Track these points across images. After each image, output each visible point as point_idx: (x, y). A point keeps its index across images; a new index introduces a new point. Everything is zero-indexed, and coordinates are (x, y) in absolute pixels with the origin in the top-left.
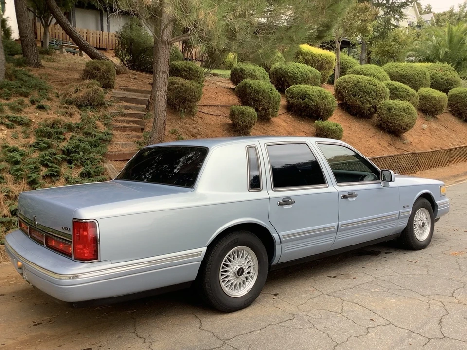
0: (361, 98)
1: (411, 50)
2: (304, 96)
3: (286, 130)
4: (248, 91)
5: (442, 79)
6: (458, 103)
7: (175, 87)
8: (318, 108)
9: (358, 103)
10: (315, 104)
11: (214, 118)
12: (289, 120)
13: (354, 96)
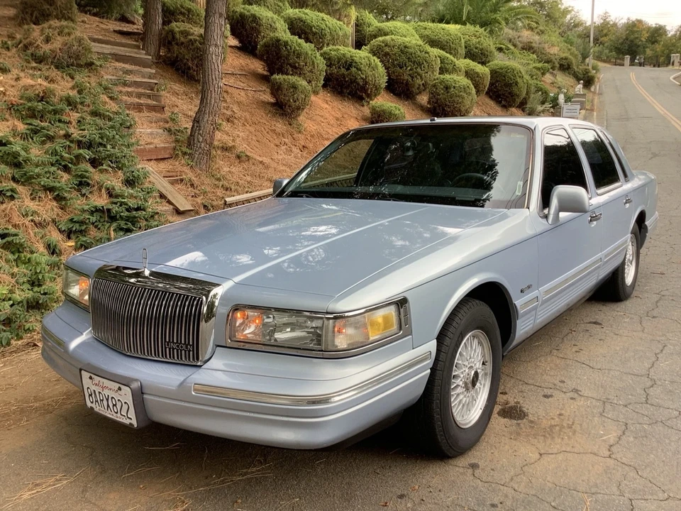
0: (410, 70)
2: (349, 64)
3: (333, 116)
4: (284, 52)
5: (476, 48)
6: (497, 81)
7: (191, 40)
8: (366, 83)
9: (406, 78)
10: (364, 77)
11: (243, 93)
12: (328, 99)
13: (401, 68)
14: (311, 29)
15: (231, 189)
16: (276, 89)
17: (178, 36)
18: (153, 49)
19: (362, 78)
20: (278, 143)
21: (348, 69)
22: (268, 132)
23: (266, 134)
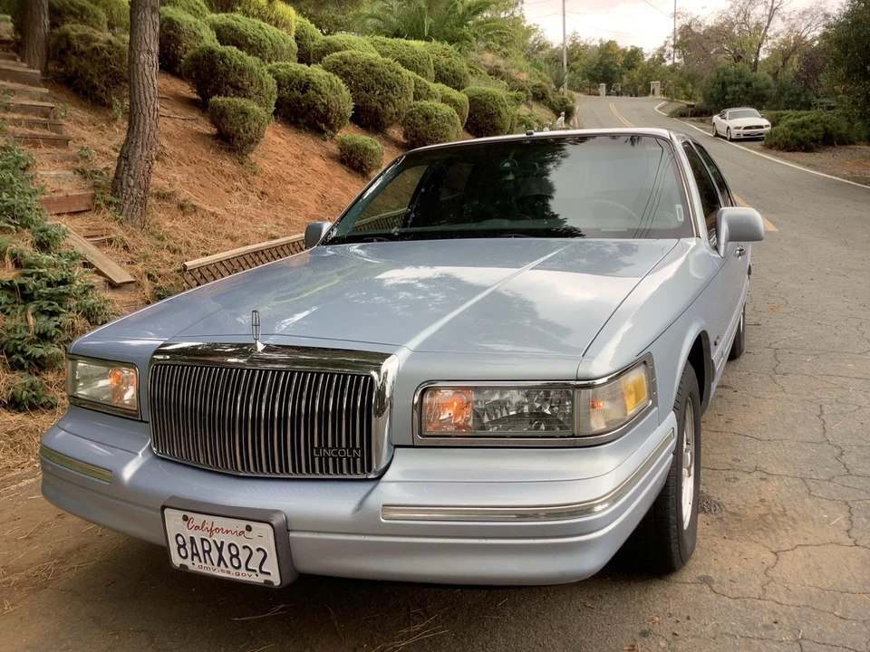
0: (380, 94)
1: (372, 16)
2: (305, 85)
3: (290, 152)
4: (221, 67)
5: (447, 70)
6: (476, 111)
8: (328, 110)
9: (374, 104)
10: (326, 102)
11: (170, 123)
12: (280, 131)
13: (367, 92)
14: (246, 40)
15: (180, 252)
16: (217, 117)
17: (75, 42)
18: (38, 61)
19: (323, 104)
20: (230, 189)
21: (303, 92)
22: (213, 174)
23: (212, 176)
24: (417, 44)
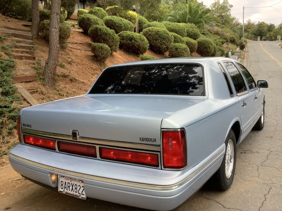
0: (160, 41)
1: (170, 16)
2: (131, 39)
3: (123, 61)
4: (99, 33)
5: (192, 33)
6: (201, 46)
8: (139, 47)
9: (158, 45)
10: (138, 44)
11: (79, 51)
12: (122, 54)
13: (156, 40)
14: (116, 24)
15: (63, 95)
16: (94, 49)
17: (46, 25)
18: (35, 32)
19: (137, 45)
20: (94, 73)
21: (131, 41)
22: (89, 69)
23: (88, 69)
24: (182, 25)
